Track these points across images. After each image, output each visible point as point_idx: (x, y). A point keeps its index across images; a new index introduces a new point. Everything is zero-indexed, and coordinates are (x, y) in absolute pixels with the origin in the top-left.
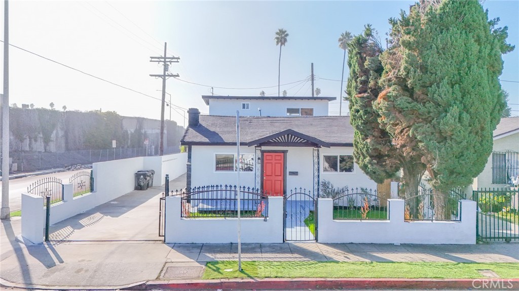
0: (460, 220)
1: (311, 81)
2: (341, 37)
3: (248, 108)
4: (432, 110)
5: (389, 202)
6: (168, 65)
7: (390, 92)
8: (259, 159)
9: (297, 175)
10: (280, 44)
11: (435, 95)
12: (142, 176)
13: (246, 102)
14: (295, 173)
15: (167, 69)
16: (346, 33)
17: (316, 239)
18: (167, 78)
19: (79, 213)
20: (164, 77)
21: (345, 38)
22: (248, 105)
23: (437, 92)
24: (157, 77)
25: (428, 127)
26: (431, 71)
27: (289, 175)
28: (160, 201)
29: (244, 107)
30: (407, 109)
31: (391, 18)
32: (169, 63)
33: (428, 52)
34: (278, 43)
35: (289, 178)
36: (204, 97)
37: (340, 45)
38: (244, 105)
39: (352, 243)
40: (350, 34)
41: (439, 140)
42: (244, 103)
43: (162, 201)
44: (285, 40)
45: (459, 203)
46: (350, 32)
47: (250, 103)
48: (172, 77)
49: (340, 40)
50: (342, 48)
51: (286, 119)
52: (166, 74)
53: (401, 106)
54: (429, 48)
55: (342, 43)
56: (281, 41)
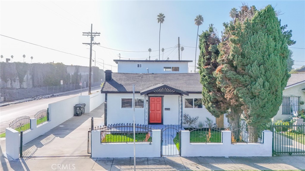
0: (263, 143)
1: (178, 48)
2: (196, 18)
3: (141, 67)
4: (247, 80)
5: (222, 132)
6: (93, 37)
7: (223, 68)
8: (147, 101)
9: (169, 110)
10: (160, 22)
11: (249, 71)
12: (78, 108)
13: (139, 63)
14: (168, 109)
15: (93, 39)
16: (199, 16)
17: (180, 154)
18: (93, 45)
19: (40, 135)
20: (91, 44)
21: (198, 19)
22: (141, 65)
23: (250, 70)
24: (87, 45)
25: (245, 90)
26: (247, 57)
27: (165, 110)
28: (88, 133)
29: (138, 66)
30: (233, 79)
31: (224, 23)
32: (94, 36)
33: (245, 46)
34: (159, 22)
35: (165, 112)
36: (114, 60)
37: (195, 23)
38: (138, 65)
39: (201, 157)
40: (201, 16)
41: (252, 97)
42: (138, 64)
43: (89, 133)
44: (163, 20)
45: (263, 133)
46: (201, 15)
47: (142, 64)
48: (96, 45)
49: (196, 20)
50: (197, 25)
51: (163, 75)
52: (92, 43)
53: (230, 76)
54: (246, 43)
55: (197, 22)
56: (161, 20)
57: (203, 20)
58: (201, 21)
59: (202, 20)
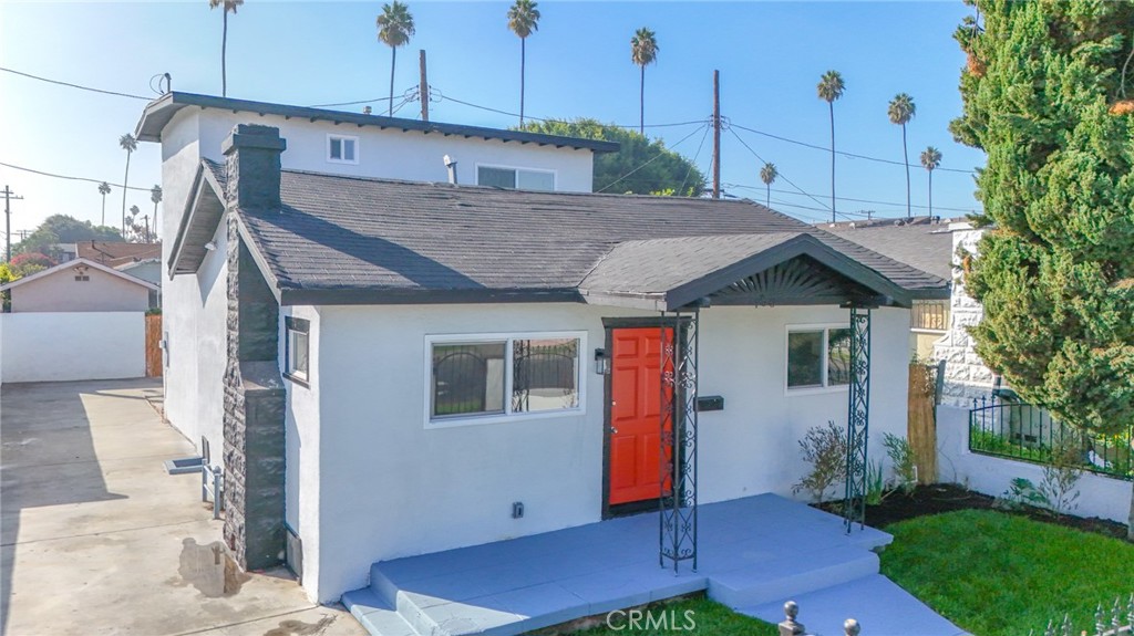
1: (420, 103)
3: (350, 156)
9: (721, 408)
13: (344, 134)
14: (714, 404)
22: (350, 144)
29: (335, 153)
38: (335, 145)
42: (336, 136)
47: (357, 139)
57: (411, 24)
58: (406, 31)
59: (410, 26)
